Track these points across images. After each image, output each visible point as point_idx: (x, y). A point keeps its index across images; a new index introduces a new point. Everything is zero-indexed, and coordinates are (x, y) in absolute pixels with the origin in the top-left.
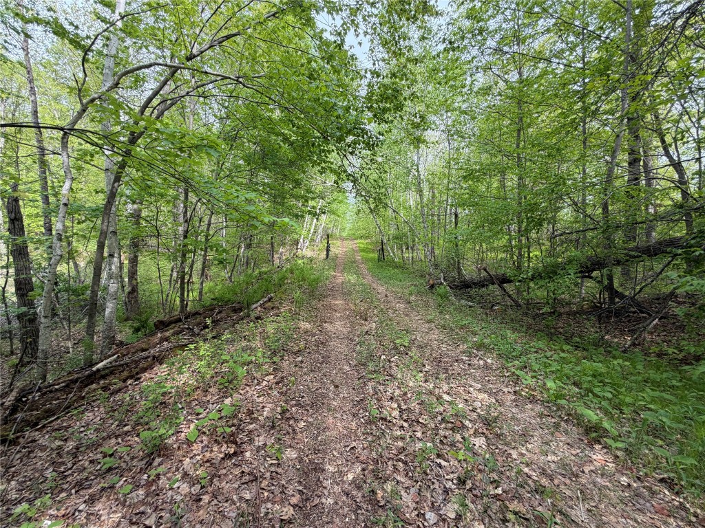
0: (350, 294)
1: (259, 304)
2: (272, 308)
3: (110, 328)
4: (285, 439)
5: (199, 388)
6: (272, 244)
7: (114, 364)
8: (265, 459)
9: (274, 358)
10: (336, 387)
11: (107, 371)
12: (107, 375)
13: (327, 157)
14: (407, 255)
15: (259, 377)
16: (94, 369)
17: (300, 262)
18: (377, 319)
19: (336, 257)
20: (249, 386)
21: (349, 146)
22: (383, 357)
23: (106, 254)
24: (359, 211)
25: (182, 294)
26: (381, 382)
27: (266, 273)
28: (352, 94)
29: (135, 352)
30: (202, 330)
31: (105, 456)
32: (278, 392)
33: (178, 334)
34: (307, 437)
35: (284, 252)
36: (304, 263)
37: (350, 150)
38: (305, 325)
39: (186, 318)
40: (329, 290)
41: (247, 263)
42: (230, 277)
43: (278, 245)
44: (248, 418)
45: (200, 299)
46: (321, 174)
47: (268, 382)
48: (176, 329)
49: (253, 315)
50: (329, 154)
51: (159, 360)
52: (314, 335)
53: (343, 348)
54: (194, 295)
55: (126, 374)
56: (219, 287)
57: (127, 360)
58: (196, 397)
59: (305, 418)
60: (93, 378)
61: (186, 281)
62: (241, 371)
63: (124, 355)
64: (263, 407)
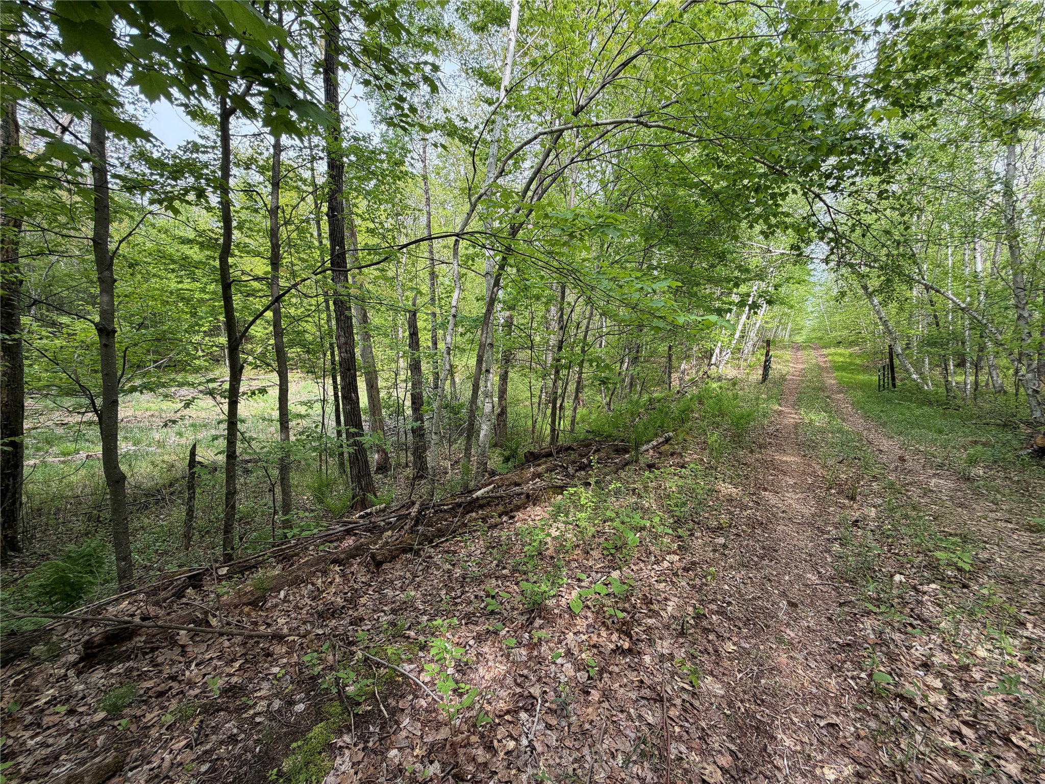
0: (812, 445)
1: (650, 445)
2: (672, 454)
3: (483, 454)
4: (703, 659)
5: (578, 546)
6: (670, 356)
7: (491, 494)
8: (672, 677)
9: (679, 530)
10: (793, 605)
11: (485, 501)
12: (484, 505)
13: (778, 206)
14: (960, 379)
15: (658, 552)
16: (474, 496)
17: (715, 385)
18: (880, 501)
19: (783, 378)
20: (643, 561)
21: (828, 176)
22: (898, 578)
23: (484, 369)
24: (843, 294)
25: (553, 422)
26: (896, 625)
27: (659, 401)
28: (839, 78)
29: (509, 485)
30: (577, 471)
31: (488, 596)
32: (688, 583)
33: (551, 471)
34: (740, 671)
35: (687, 369)
36: (721, 388)
37: (831, 182)
38: (726, 489)
39: (558, 453)
40: (771, 435)
41: (631, 384)
42: (609, 404)
43: (678, 358)
44: (644, 607)
45: (572, 431)
46: (766, 237)
47: (672, 563)
48: (549, 464)
49: (642, 461)
50: (783, 200)
51: (532, 499)
52: (744, 508)
53: (804, 542)
54: (564, 425)
55: (501, 508)
56: (593, 417)
57: (501, 492)
58: (575, 557)
59: (735, 639)
60: (474, 505)
61: (558, 405)
62: (633, 538)
63: (499, 487)
64: (666, 599)
